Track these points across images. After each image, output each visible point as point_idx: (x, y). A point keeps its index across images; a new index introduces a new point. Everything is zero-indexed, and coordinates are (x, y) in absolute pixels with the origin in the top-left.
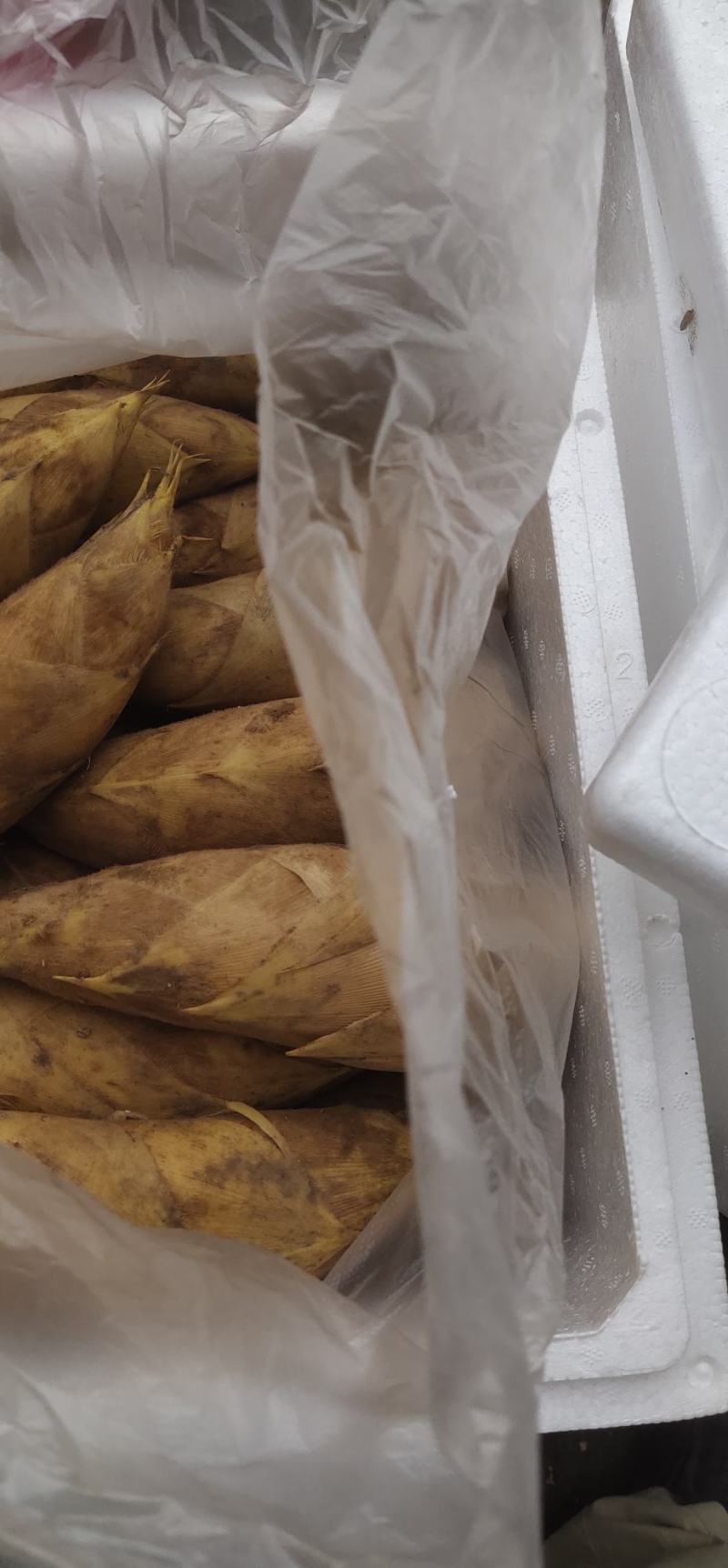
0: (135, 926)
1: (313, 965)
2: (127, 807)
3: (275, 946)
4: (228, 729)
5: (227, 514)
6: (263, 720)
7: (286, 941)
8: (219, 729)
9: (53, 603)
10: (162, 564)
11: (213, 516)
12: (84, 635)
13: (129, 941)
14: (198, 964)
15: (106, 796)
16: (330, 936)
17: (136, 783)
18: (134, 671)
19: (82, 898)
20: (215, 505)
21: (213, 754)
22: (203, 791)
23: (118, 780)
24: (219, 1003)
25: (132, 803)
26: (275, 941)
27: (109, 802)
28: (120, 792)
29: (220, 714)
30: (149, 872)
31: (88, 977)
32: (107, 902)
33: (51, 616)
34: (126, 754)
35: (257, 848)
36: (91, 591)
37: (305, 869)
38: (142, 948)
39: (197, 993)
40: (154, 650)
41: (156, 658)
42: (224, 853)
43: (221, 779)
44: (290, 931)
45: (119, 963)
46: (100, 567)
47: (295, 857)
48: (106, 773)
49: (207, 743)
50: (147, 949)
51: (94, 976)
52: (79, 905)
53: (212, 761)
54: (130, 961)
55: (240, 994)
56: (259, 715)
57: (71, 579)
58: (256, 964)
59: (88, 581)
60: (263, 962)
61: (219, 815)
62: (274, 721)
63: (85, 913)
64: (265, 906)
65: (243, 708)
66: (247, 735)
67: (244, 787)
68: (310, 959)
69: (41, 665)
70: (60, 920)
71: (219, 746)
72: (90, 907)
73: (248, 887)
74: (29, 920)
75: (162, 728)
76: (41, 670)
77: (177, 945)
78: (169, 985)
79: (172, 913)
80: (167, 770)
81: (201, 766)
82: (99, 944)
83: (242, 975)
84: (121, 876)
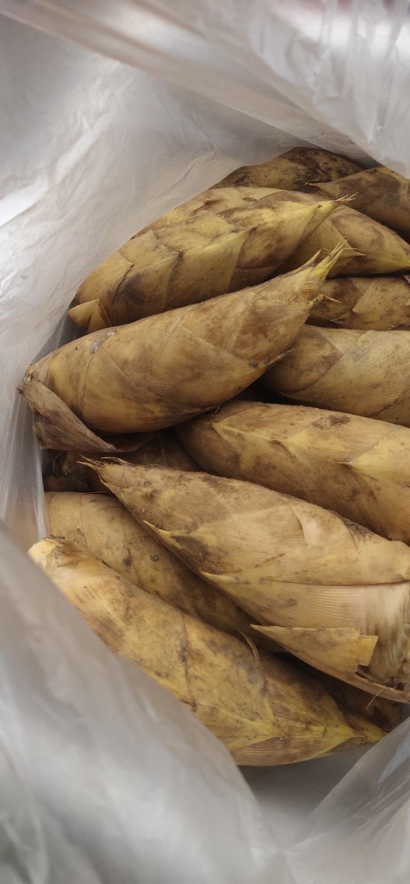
0: (197, 512)
1: (285, 582)
2: (227, 442)
3: (268, 560)
4: (303, 420)
5: (364, 291)
6: (326, 421)
7: (276, 559)
8: (296, 417)
9: (229, 310)
10: (304, 307)
11: (355, 289)
12: (239, 335)
13: (190, 518)
14: (220, 549)
15: (218, 431)
16: (304, 569)
17: (236, 431)
18: (262, 366)
19: (178, 483)
20: (359, 284)
21: (286, 431)
22: (271, 450)
23: (228, 425)
24: (223, 578)
25: (230, 441)
26: (270, 557)
27: (219, 436)
28: (226, 432)
29: (302, 408)
30: (219, 484)
31: (162, 528)
32: (189, 491)
33: (224, 318)
34: (240, 412)
35: (286, 496)
36: (253, 312)
37: (308, 521)
38: (195, 526)
39: (214, 566)
40: (279, 357)
41: (279, 363)
42: (267, 491)
43: (284, 447)
44: (281, 555)
45: (180, 529)
46: (264, 298)
47: (305, 512)
48: (225, 418)
49: (285, 423)
50: (198, 528)
51: (164, 530)
52: (174, 487)
53: (283, 434)
54: (186, 531)
55: (237, 578)
56: (325, 418)
57: (245, 300)
58: (253, 566)
59: (253, 304)
60: (257, 566)
61: (274, 468)
62: (332, 425)
63: (176, 493)
64: (273, 534)
65: (318, 409)
66: (312, 427)
67: (295, 457)
68: (285, 578)
69: (208, 344)
70: (161, 491)
71: (292, 427)
72: (179, 490)
73: (268, 518)
74: (148, 483)
75: (267, 404)
76: (207, 347)
77: (214, 533)
78: (200, 554)
79: (219, 514)
80: (256, 430)
81: (276, 435)
82: (175, 513)
83: (242, 568)
84: (204, 480)
